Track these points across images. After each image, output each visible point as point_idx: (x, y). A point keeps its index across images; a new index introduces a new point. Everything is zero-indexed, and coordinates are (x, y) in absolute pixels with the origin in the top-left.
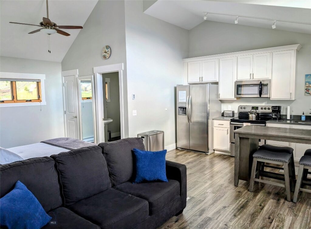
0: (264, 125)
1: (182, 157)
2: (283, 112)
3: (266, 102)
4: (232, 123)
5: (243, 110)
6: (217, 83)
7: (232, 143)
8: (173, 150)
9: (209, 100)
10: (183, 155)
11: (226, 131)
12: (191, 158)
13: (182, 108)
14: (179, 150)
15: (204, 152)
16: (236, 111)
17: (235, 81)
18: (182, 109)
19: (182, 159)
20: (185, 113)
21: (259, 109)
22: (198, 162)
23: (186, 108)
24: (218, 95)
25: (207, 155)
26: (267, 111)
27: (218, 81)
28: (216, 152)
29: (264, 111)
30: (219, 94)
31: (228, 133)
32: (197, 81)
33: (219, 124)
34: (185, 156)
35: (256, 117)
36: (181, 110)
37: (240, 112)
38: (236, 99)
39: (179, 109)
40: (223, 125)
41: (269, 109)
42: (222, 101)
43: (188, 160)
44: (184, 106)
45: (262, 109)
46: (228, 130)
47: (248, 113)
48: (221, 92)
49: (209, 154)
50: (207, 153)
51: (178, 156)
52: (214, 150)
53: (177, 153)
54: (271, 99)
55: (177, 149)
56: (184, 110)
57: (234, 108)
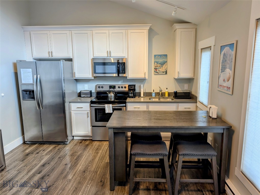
0: (125, 105)
1: (33, 155)
2: (137, 90)
3: (122, 81)
4: (92, 105)
5: (101, 90)
6: (70, 60)
7: (93, 126)
8: (20, 146)
9: (64, 79)
10: (35, 153)
11: (86, 115)
12: (46, 154)
13: (28, 91)
14: (28, 144)
15: (62, 142)
16: (93, 91)
17: (92, 58)
18: (28, 93)
19: (33, 161)
20: (33, 98)
21: (117, 87)
22: (56, 160)
23: (33, 91)
24: (73, 74)
25: (66, 144)
26: (124, 89)
27: (72, 58)
28: (75, 138)
29: (121, 89)
30: (75, 73)
31: (88, 117)
32: (46, 56)
33: (78, 108)
34: (37, 153)
35: (115, 96)
36: (26, 94)
37: (97, 92)
38: (93, 78)
39: (24, 92)
40: (82, 108)
41: (125, 87)
42: (77, 80)
43: (42, 159)
44: (30, 88)
45: (119, 87)
46: (88, 113)
47: (106, 92)
48: (76, 70)
49: (68, 143)
50: (65, 143)
51: (27, 155)
52: (73, 136)
53: (25, 150)
54: (128, 78)
55: (24, 143)
56: (31, 93)
57: (91, 87)
